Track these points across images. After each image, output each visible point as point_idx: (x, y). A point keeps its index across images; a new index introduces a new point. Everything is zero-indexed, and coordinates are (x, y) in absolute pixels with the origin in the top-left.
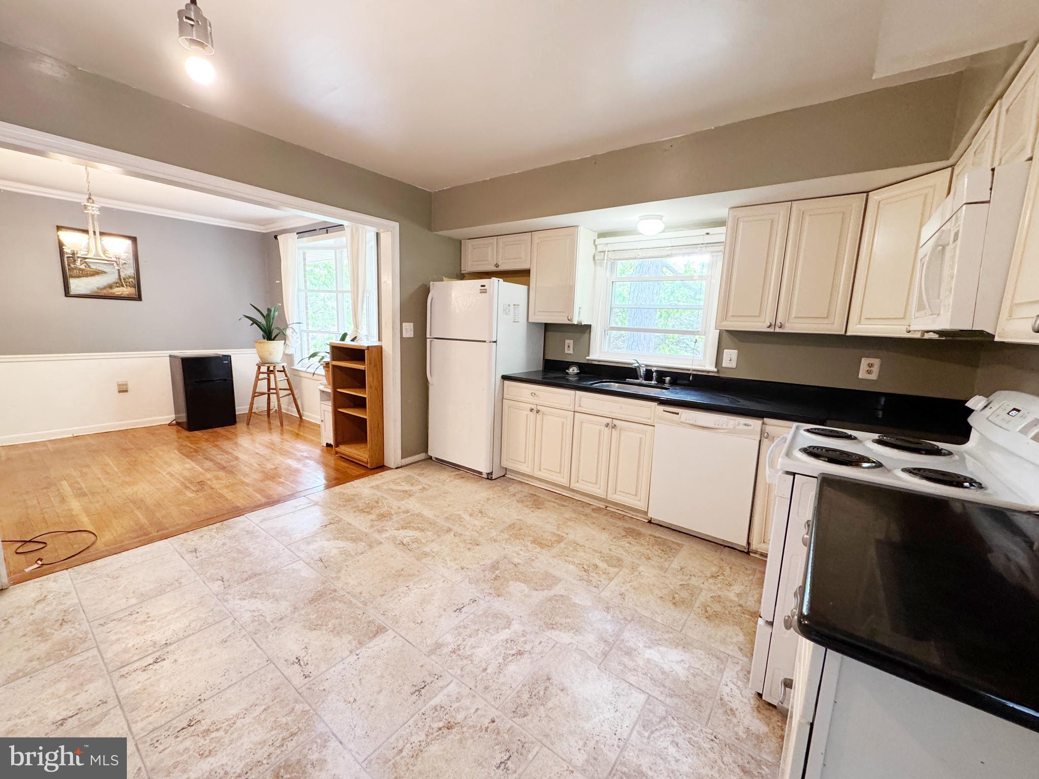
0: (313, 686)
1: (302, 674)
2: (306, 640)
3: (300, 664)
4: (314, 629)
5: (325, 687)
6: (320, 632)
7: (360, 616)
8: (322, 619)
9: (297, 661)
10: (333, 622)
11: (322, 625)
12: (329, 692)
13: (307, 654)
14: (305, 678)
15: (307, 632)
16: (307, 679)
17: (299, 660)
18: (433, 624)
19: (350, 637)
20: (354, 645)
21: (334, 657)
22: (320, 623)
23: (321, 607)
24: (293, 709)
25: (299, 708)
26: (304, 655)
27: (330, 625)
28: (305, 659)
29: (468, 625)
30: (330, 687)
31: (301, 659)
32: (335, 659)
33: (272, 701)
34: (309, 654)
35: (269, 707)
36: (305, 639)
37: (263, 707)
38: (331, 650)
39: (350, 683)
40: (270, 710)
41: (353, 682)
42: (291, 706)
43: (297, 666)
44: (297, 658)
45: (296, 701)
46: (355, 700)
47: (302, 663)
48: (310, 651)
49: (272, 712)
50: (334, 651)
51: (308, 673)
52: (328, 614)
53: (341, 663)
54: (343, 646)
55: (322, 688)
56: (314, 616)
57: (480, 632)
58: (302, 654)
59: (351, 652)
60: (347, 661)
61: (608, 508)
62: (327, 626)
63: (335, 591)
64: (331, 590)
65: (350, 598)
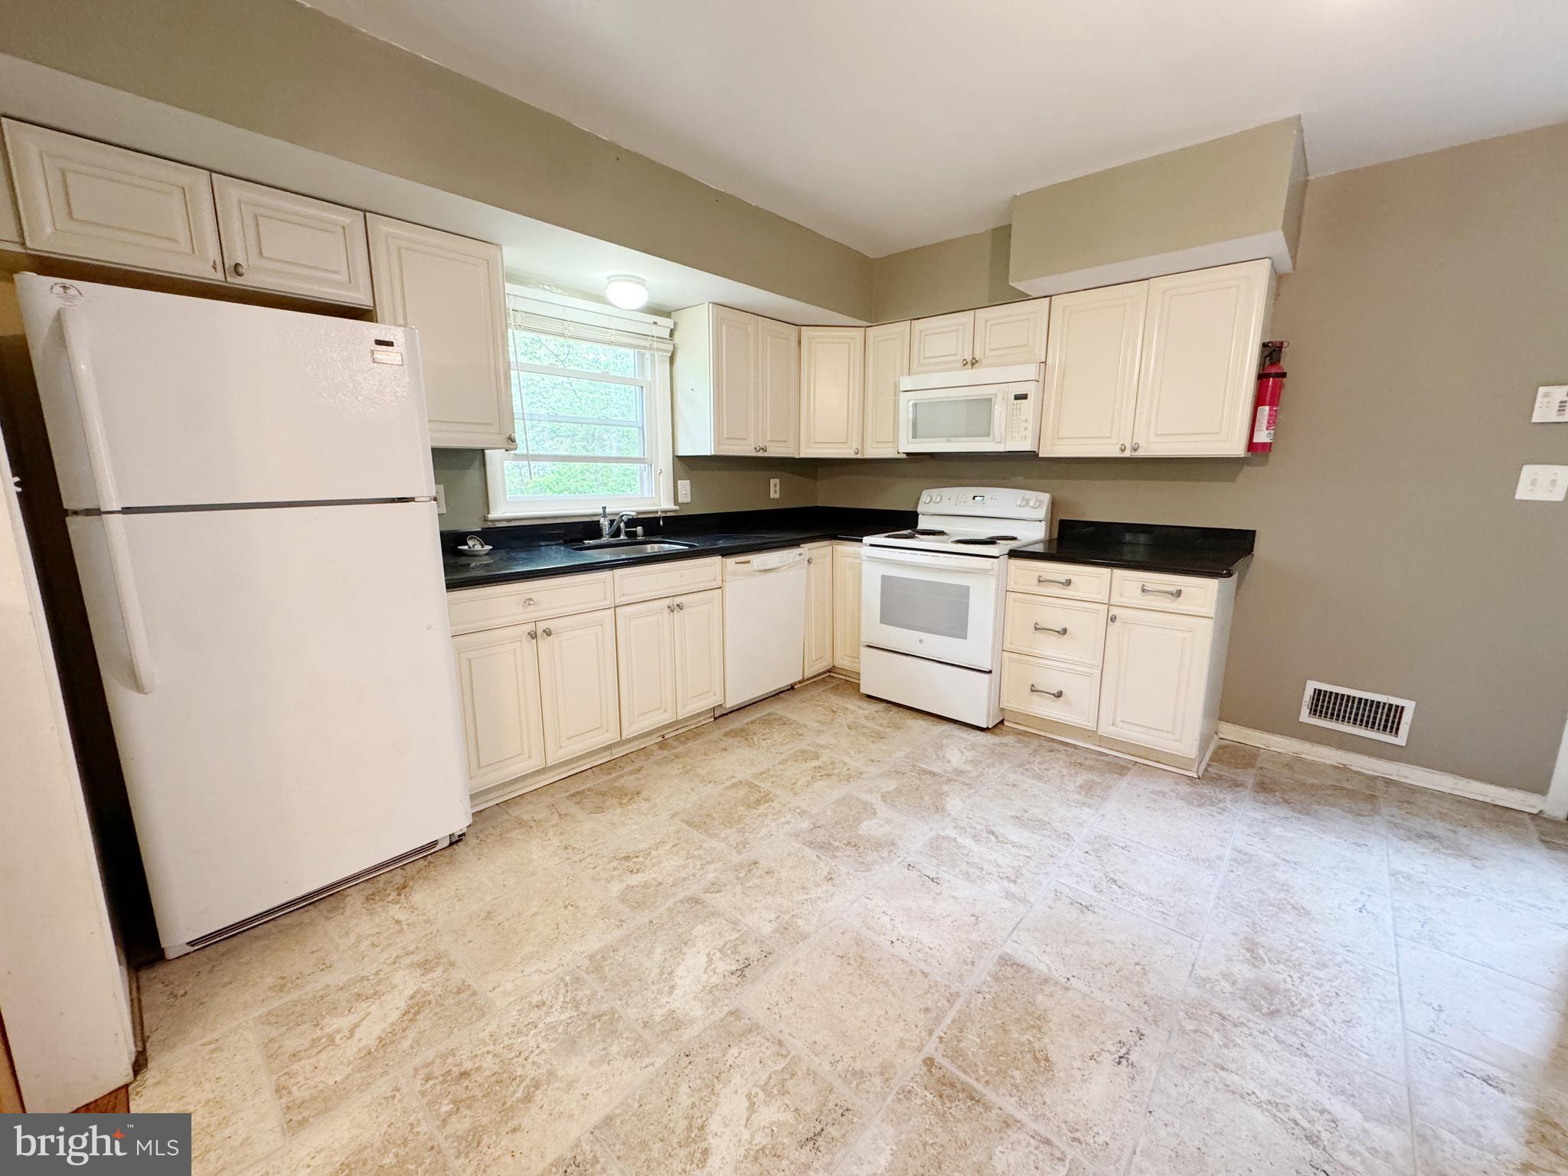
0: (1150, 1019)
1: (1140, 1042)
2: (1077, 1064)
3: (1128, 1053)
4: (1047, 1060)
5: (1142, 1004)
6: (1050, 1047)
7: (988, 996)
8: (1019, 1056)
9: (1124, 1061)
10: (1016, 1035)
11: (1033, 1051)
12: (1145, 996)
13: (1102, 1050)
14: (1142, 1035)
15: (1059, 1071)
16: (1144, 1032)
17: (1120, 1057)
19: (1040, 998)
20: (1053, 989)
21: (1087, 1008)
22: (1029, 1056)
23: (984, 1071)
24: (1195, 1031)
25: (1189, 1026)
26: (1107, 1055)
27: (1028, 1036)
28: (1113, 1049)
30: (1137, 996)
31: (1116, 1056)
32: (1090, 1006)
33: (1205, 1065)
34: (1101, 1046)
35: (1217, 1065)
36: (1076, 1066)
37: (1221, 1073)
38: (1078, 1017)
39: (1118, 975)
40: (1219, 1061)
41: (1114, 973)
42: (1192, 1034)
43: (1133, 1057)
44: (1119, 1063)
45: (1184, 1032)
46: (1136, 964)
47: (1123, 1051)
48: (1096, 1048)
49: (1218, 1057)
50: (1077, 1012)
51: (1134, 1034)
52: (1001, 1049)
53: (1093, 995)
54: (1063, 1001)
55: (1146, 1007)
56: (1017, 1074)
58: (1107, 1059)
59: (1068, 989)
60: (1086, 990)
61: (666, 737)
62: (1030, 1042)
63: (929, 1062)
64: (930, 1071)
65: (944, 1026)
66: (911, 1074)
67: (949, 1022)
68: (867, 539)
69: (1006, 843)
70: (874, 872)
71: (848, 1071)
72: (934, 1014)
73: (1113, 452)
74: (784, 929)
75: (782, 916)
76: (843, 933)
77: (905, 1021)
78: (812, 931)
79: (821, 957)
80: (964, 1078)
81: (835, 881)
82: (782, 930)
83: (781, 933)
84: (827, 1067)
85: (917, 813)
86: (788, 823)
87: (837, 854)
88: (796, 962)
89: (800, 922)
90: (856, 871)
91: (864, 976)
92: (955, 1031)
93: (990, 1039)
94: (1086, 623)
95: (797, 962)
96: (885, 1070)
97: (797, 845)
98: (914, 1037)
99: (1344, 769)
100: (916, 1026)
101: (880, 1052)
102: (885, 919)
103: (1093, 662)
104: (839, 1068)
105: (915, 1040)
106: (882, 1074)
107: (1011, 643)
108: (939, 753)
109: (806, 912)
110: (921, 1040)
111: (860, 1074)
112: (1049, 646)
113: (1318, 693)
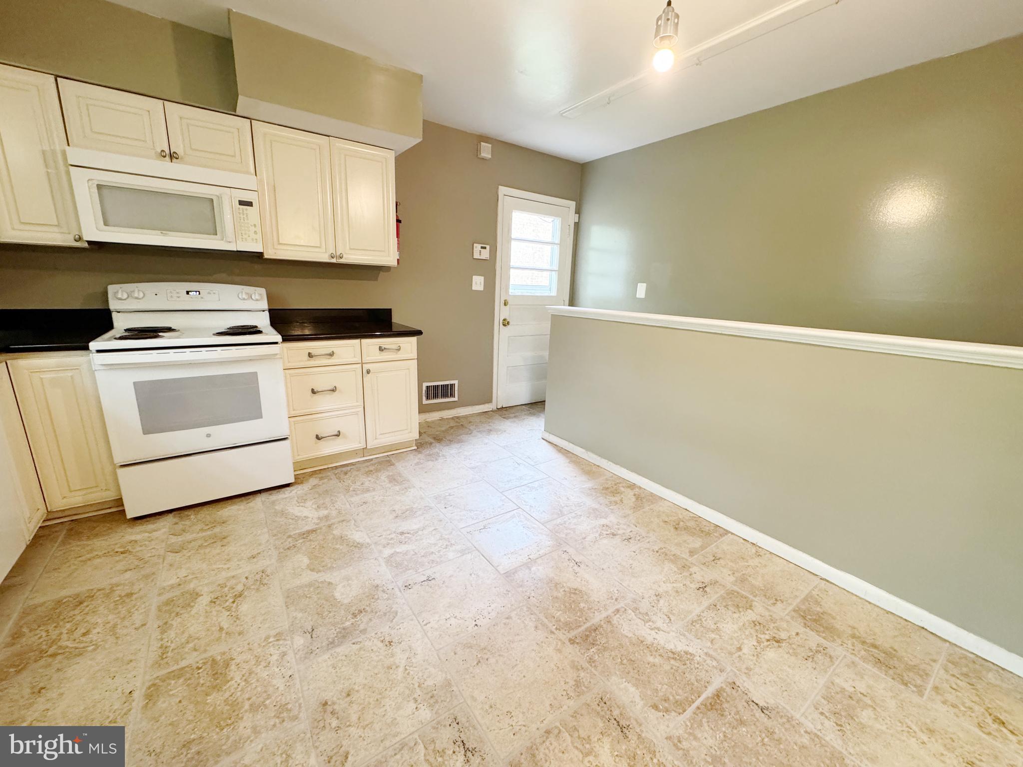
0: (558, 544)
2: (579, 580)
4: (575, 589)
6: (569, 584)
7: (533, 594)
14: (566, 551)
15: (582, 587)
18: (461, 570)
22: (572, 595)
23: (579, 618)
24: (566, 535)
29: (429, 563)
31: (576, 565)
43: (577, 560)
44: (580, 566)
47: (573, 562)
48: (570, 570)
50: (550, 566)
51: (565, 553)
52: (567, 605)
54: (543, 568)
56: (582, 605)
57: (422, 554)
58: (577, 570)
59: (535, 562)
62: (565, 591)
63: (572, 641)
64: (578, 643)
65: (550, 625)
66: (579, 654)
67: (546, 620)
68: (94, 345)
69: (417, 532)
70: (399, 611)
71: (575, 689)
72: (540, 625)
73: (324, 258)
74: (432, 699)
75: (416, 696)
76: (455, 654)
77: (542, 642)
78: (444, 675)
79: (474, 677)
80: (583, 628)
81: (395, 640)
82: (432, 701)
83: (437, 702)
84: (571, 703)
85: (353, 559)
86: (284, 654)
87: (362, 627)
88: (474, 699)
89: (430, 682)
90: (392, 621)
91: (501, 653)
92: (553, 620)
93: (560, 607)
94: (348, 380)
95: (472, 697)
96: (576, 667)
97: (326, 656)
98: (555, 643)
99: (442, 419)
100: (547, 638)
101: (563, 665)
102: (453, 621)
103: (358, 404)
104: (572, 694)
105: (557, 642)
106: (578, 670)
107: (294, 410)
108: (290, 517)
109: (420, 674)
110: (557, 639)
111: (578, 683)
112: (324, 403)
113: (428, 387)
